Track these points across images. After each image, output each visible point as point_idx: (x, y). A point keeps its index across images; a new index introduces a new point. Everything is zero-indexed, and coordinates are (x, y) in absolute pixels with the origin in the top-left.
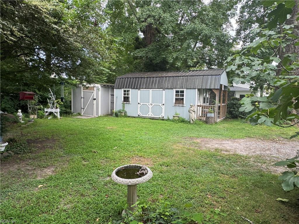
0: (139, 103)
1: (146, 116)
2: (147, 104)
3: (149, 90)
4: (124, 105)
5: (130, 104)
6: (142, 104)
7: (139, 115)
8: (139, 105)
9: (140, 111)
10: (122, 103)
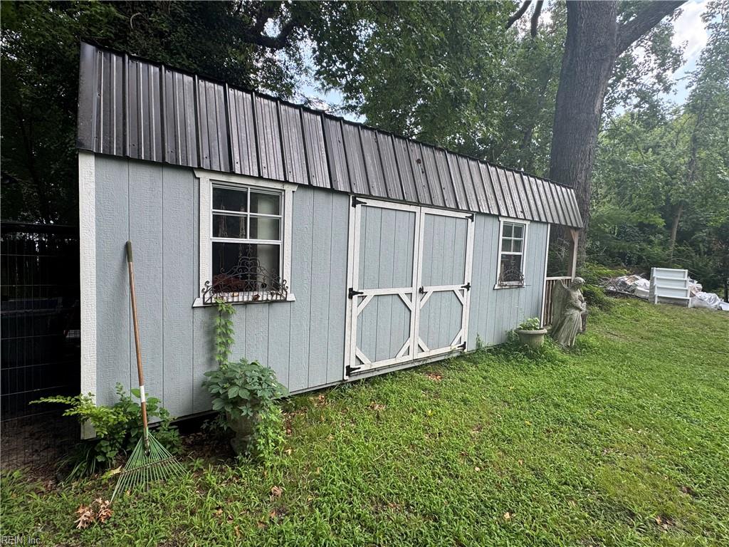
0: (352, 293)
1: (392, 362)
2: (402, 291)
3: (412, 208)
4: (226, 314)
5: (286, 306)
6: (370, 293)
7: (349, 370)
8: (355, 306)
9: (360, 344)
10: (206, 306)
